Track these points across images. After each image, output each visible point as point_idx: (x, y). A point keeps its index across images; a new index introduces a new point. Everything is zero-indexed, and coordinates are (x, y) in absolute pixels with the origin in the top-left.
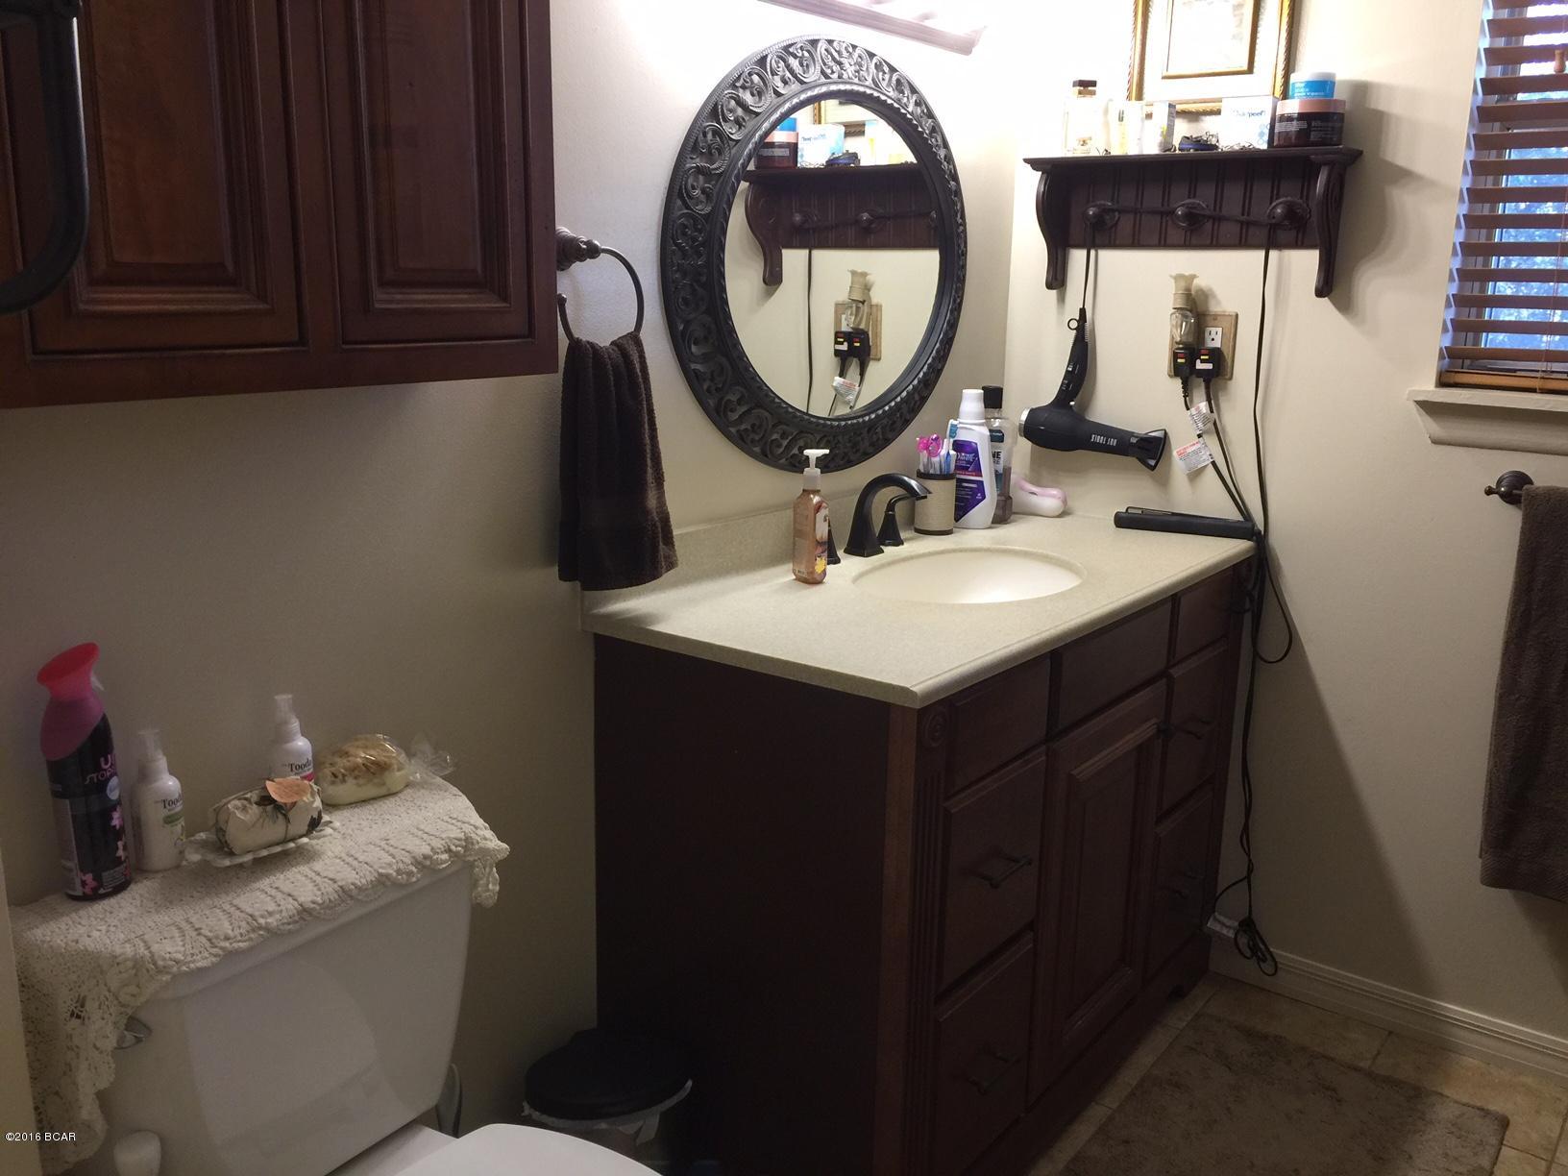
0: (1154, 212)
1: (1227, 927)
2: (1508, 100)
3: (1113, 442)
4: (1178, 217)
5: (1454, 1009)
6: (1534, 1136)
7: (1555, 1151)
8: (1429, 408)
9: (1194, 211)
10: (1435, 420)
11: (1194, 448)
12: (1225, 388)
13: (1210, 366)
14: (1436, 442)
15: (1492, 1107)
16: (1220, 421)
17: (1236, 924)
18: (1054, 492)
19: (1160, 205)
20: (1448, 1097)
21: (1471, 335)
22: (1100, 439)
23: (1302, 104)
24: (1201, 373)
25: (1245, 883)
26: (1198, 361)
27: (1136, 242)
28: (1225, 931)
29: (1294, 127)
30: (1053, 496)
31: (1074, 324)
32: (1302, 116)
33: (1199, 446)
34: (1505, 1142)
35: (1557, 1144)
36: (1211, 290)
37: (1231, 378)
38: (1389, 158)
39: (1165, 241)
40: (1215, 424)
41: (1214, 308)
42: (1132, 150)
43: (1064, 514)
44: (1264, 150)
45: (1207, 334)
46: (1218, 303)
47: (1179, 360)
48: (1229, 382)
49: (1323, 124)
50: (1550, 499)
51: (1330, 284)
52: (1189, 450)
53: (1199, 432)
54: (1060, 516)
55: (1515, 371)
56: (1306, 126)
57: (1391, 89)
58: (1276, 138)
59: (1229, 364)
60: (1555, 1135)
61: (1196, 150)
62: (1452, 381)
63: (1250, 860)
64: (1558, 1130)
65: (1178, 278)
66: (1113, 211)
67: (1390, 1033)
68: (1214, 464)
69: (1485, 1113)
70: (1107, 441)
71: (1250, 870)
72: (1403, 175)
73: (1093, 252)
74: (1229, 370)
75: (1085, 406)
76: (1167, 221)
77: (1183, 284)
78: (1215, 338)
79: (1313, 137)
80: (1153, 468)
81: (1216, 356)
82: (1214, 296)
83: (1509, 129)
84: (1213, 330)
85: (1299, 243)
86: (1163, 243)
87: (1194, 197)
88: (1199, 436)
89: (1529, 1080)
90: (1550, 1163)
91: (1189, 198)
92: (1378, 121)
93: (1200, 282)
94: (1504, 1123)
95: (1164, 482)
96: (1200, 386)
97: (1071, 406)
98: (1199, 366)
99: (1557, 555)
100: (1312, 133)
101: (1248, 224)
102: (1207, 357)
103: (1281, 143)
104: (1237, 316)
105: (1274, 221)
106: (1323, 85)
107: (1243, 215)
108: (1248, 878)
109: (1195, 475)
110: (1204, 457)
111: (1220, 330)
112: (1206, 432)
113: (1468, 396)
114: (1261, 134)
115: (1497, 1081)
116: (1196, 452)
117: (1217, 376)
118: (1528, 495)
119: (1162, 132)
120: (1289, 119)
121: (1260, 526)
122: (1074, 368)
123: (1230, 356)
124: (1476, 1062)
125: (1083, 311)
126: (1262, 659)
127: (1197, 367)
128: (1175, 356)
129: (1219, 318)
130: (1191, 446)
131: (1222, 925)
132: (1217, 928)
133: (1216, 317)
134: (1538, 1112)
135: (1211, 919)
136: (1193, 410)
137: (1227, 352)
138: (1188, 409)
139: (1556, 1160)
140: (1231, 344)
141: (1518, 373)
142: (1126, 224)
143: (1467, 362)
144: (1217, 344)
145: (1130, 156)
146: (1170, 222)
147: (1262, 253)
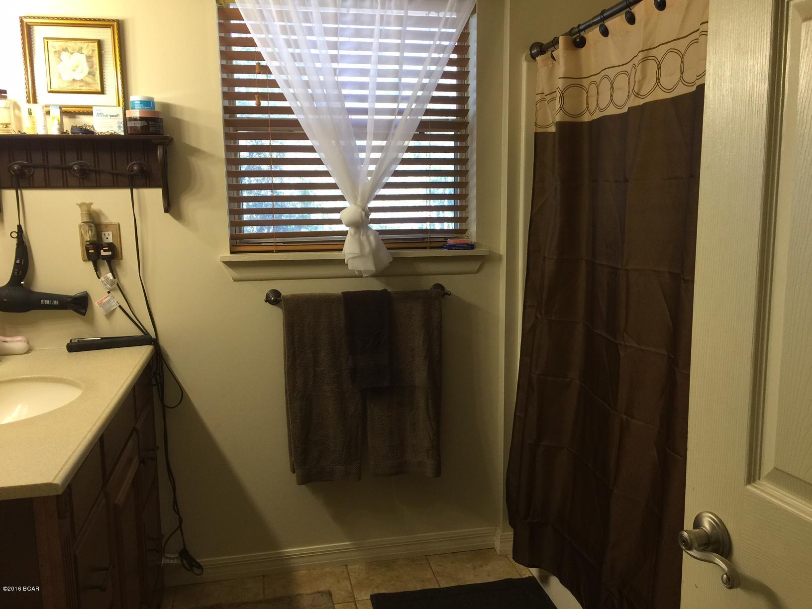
0: (57, 168)
1: (172, 559)
2: (234, 117)
3: (56, 302)
4: (74, 171)
5: (290, 550)
6: (343, 593)
7: (354, 596)
8: (230, 264)
9: (83, 168)
10: (233, 270)
11: (107, 299)
12: (119, 264)
13: (110, 253)
14: (235, 280)
15: (321, 589)
16: (120, 283)
17: (177, 555)
18: (19, 338)
19: (60, 164)
20: (303, 594)
21: (237, 228)
22: (47, 302)
23: (140, 112)
24: (104, 257)
25: (179, 531)
26: (102, 251)
27: (48, 185)
28: (172, 562)
29: (139, 124)
30: (18, 341)
31: (15, 235)
32: (142, 119)
33: (109, 298)
34: (334, 603)
35: (353, 591)
36: (101, 211)
37: (122, 259)
38: (187, 142)
39: (67, 184)
40: (118, 284)
41: (104, 221)
42: (41, 132)
43: (29, 351)
44: (122, 135)
45: (103, 236)
46: (107, 218)
47: (90, 251)
48: (121, 261)
49: (155, 124)
50: (294, 299)
51: (170, 205)
52: (105, 301)
53: (108, 291)
54: (27, 352)
55: (261, 243)
56: (146, 124)
57: (182, 108)
58: (129, 130)
59: (120, 251)
60: (350, 589)
61: (83, 134)
62: (236, 250)
63: (180, 518)
64: (350, 586)
65: (81, 205)
66: (30, 167)
67: (264, 576)
68: (120, 307)
69: (322, 593)
70: (52, 303)
71: (181, 521)
72: (196, 151)
73: (19, 191)
74: (120, 254)
75: (30, 283)
76: (66, 173)
77: (85, 208)
78: (108, 237)
79: (151, 130)
80: (84, 314)
81: (111, 246)
82: (104, 215)
83: (237, 131)
84: (107, 233)
85: (148, 185)
86: (66, 185)
87: (81, 159)
88: (109, 292)
89: (327, 569)
90: (355, 602)
91: (78, 160)
92: (178, 123)
93: (94, 207)
94: (329, 594)
95: (91, 322)
96: (104, 264)
97: (22, 284)
98: (103, 253)
99: (301, 325)
100: (151, 128)
101: (117, 175)
102: (107, 248)
103: (133, 132)
104: (119, 224)
105: (132, 173)
106: (148, 103)
107: (113, 170)
108: (180, 527)
109: (110, 314)
110: (114, 304)
111: (110, 233)
112: (113, 290)
113: (248, 257)
114: (119, 127)
115: (316, 576)
116: (108, 302)
117: (115, 258)
118: (285, 299)
119: (59, 122)
120: (135, 119)
121: (154, 336)
122: (21, 261)
123: (119, 247)
124: (304, 572)
125: (19, 227)
126: (167, 407)
127: (102, 254)
128: (87, 249)
129: (110, 226)
130: (105, 298)
131: (171, 559)
132: (168, 561)
133: (107, 226)
134: (338, 582)
135: (163, 558)
136: (102, 279)
137: (117, 244)
138: (99, 278)
139: (356, 600)
140: (119, 240)
141: (262, 244)
142: (39, 174)
143: (238, 241)
144: (110, 240)
145: (40, 135)
146: (68, 174)
147: (129, 190)
